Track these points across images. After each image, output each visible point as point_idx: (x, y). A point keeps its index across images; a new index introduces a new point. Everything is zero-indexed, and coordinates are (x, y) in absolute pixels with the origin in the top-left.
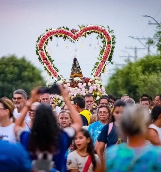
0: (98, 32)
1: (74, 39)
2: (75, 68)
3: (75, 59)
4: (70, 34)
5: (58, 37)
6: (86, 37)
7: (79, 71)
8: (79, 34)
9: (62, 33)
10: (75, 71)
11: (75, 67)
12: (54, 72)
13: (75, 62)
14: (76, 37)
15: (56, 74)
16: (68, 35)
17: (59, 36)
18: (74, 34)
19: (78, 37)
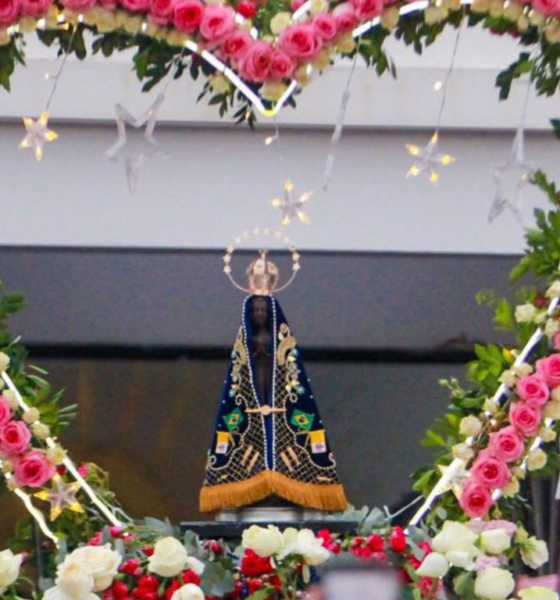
0: (523, 25)
1: (255, 87)
2: (265, 410)
3: (260, 313)
4: (215, 22)
5: (81, 54)
6: (381, 63)
7: (302, 439)
8: (310, 30)
9: (132, 13)
10: (255, 440)
11: (266, 401)
12: (13, 436)
13: (261, 338)
14: (279, 67)
15: (35, 455)
16: (195, 36)
17: (89, 38)
18: (262, 26)
19: (300, 62)
